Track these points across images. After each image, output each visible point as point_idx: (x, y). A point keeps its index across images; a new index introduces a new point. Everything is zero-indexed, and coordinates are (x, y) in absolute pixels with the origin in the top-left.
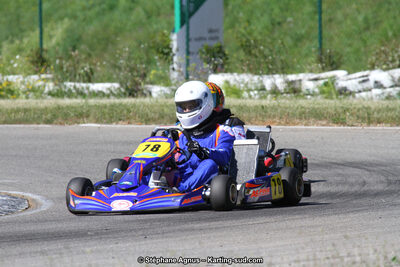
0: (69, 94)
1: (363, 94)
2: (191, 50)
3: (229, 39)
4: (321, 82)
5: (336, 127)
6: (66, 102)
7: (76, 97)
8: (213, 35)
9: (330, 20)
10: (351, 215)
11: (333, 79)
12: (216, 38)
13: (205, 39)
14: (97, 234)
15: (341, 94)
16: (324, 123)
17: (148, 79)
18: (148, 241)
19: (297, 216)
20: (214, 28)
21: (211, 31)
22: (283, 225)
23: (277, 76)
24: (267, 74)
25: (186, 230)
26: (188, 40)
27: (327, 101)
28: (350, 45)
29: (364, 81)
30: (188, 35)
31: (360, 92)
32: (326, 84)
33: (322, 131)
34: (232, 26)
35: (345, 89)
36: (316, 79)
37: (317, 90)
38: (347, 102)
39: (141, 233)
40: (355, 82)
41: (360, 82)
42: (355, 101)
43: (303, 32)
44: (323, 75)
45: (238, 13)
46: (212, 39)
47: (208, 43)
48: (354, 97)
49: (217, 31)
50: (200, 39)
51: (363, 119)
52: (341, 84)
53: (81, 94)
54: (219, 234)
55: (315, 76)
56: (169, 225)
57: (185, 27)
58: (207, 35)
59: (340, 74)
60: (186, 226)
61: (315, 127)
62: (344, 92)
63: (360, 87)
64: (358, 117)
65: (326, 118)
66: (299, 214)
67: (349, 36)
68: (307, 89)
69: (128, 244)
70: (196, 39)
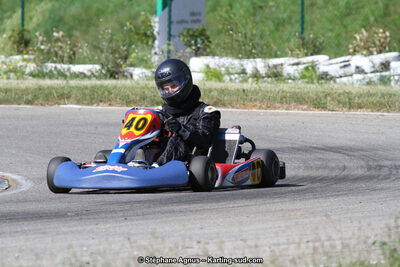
0: (50, 75)
1: (344, 79)
2: (172, 33)
3: (212, 22)
4: (301, 67)
6: (47, 82)
7: (57, 78)
8: (195, 18)
9: (312, 5)
10: (332, 199)
11: (313, 66)
12: (198, 21)
13: (187, 22)
14: (77, 215)
15: (322, 78)
16: (305, 107)
17: (129, 62)
18: (128, 223)
19: (277, 200)
20: (195, 11)
21: (193, 14)
22: (263, 208)
23: (258, 60)
24: (248, 58)
25: (166, 212)
26: (170, 22)
27: (309, 86)
28: (331, 30)
29: (345, 66)
30: (170, 17)
31: (341, 77)
32: (307, 68)
33: (303, 115)
34: (214, 10)
35: (326, 74)
36: (297, 64)
37: (297, 75)
38: (327, 86)
39: (120, 214)
40: (337, 67)
41: (341, 67)
42: (336, 86)
43: (285, 16)
44: (304, 60)
46: (193, 22)
47: (189, 26)
48: (335, 82)
49: (199, 14)
50: (182, 22)
51: (344, 104)
52: (322, 69)
53: (62, 75)
54: (199, 216)
55: (296, 61)
56: (149, 207)
57: (167, 9)
58: (190, 18)
59: (322, 58)
60: (166, 208)
61: (296, 111)
62: (325, 77)
63: (341, 72)
64: (339, 102)
65: (307, 103)
67: (331, 21)
68: (288, 74)
69: (108, 225)
70: (178, 22)
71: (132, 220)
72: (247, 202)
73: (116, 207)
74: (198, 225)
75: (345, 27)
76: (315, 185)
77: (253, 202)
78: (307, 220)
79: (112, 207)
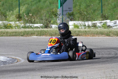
0: (28, 27)
1: (115, 27)
2: (63, 14)
3: (75, 10)
4: (102, 24)
5: (107, 37)
6: (27, 30)
7: (30, 28)
8: (70, 9)
9: (104, 5)
10: (113, 64)
11: (106, 23)
12: (71, 10)
13: (67, 11)
14: (38, 70)
15: (108, 27)
16: (104, 36)
17: (51, 23)
18: (54, 72)
19: (97, 64)
21: (69, 8)
22: (93, 67)
23: (89, 22)
24: (86, 21)
25: (65, 68)
26: (63, 11)
27: (105, 29)
28: (110, 12)
29: (115, 23)
30: (63, 9)
31: (114, 26)
32: (104, 24)
33: (104, 38)
34: (75, 7)
35: (109, 26)
36: (101, 23)
37: (101, 26)
38: (110, 29)
39: (51, 69)
40: (112, 23)
41: (114, 24)
42: (113, 29)
43: (96, 8)
44: (103, 21)
45: (77, 3)
46: (69, 11)
47: (68, 12)
48: (112, 28)
49: (71, 8)
50: (66, 11)
51: (115, 35)
52: (108, 24)
54: (75, 69)
55: (100, 22)
56: (60, 67)
57: (62, 7)
58: (68, 10)
59: (108, 21)
60: (65, 67)
61: (101, 37)
62: (109, 27)
63: (114, 25)
64: (114, 34)
65: (104, 34)
66: (98, 63)
67: (110, 10)
68: (98, 26)
69: (48, 73)
70: (65, 11)
71: (55, 71)
72: (88, 65)
73: (50, 67)
74: (74, 72)
75: (114, 11)
76: (108, 59)
77: (90, 65)
78: (107, 70)
79: (49, 67)
